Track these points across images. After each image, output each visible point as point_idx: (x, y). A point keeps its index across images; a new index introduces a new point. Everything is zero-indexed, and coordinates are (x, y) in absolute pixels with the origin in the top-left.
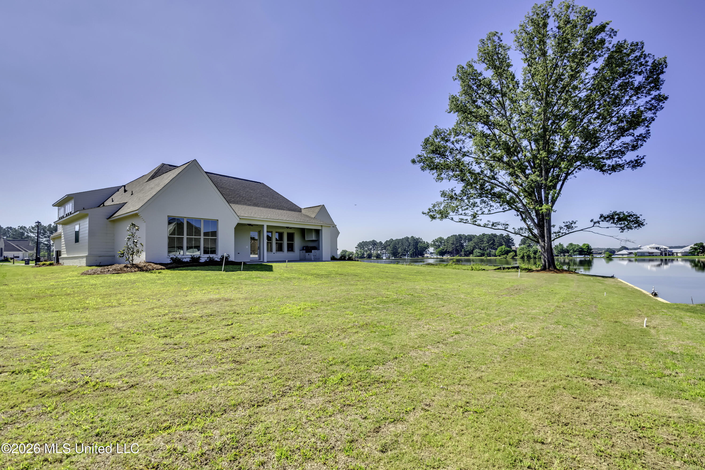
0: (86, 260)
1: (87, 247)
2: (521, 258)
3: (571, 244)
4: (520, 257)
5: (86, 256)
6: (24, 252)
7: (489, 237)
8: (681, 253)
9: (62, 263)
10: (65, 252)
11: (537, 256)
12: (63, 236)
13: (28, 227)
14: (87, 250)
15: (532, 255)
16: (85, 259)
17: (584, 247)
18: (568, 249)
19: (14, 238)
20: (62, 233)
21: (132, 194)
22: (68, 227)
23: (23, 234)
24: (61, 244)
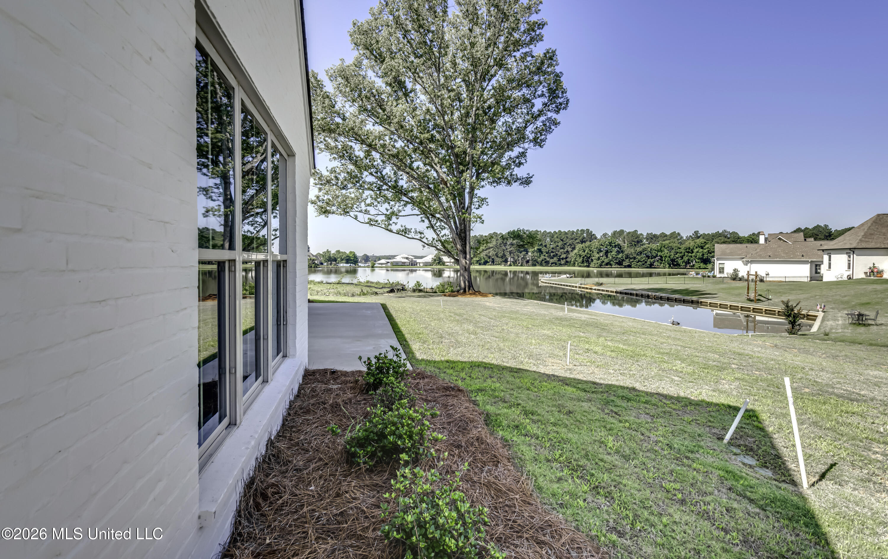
3: (338, 252)
8: (423, 263)
17: (351, 255)
18: (336, 257)
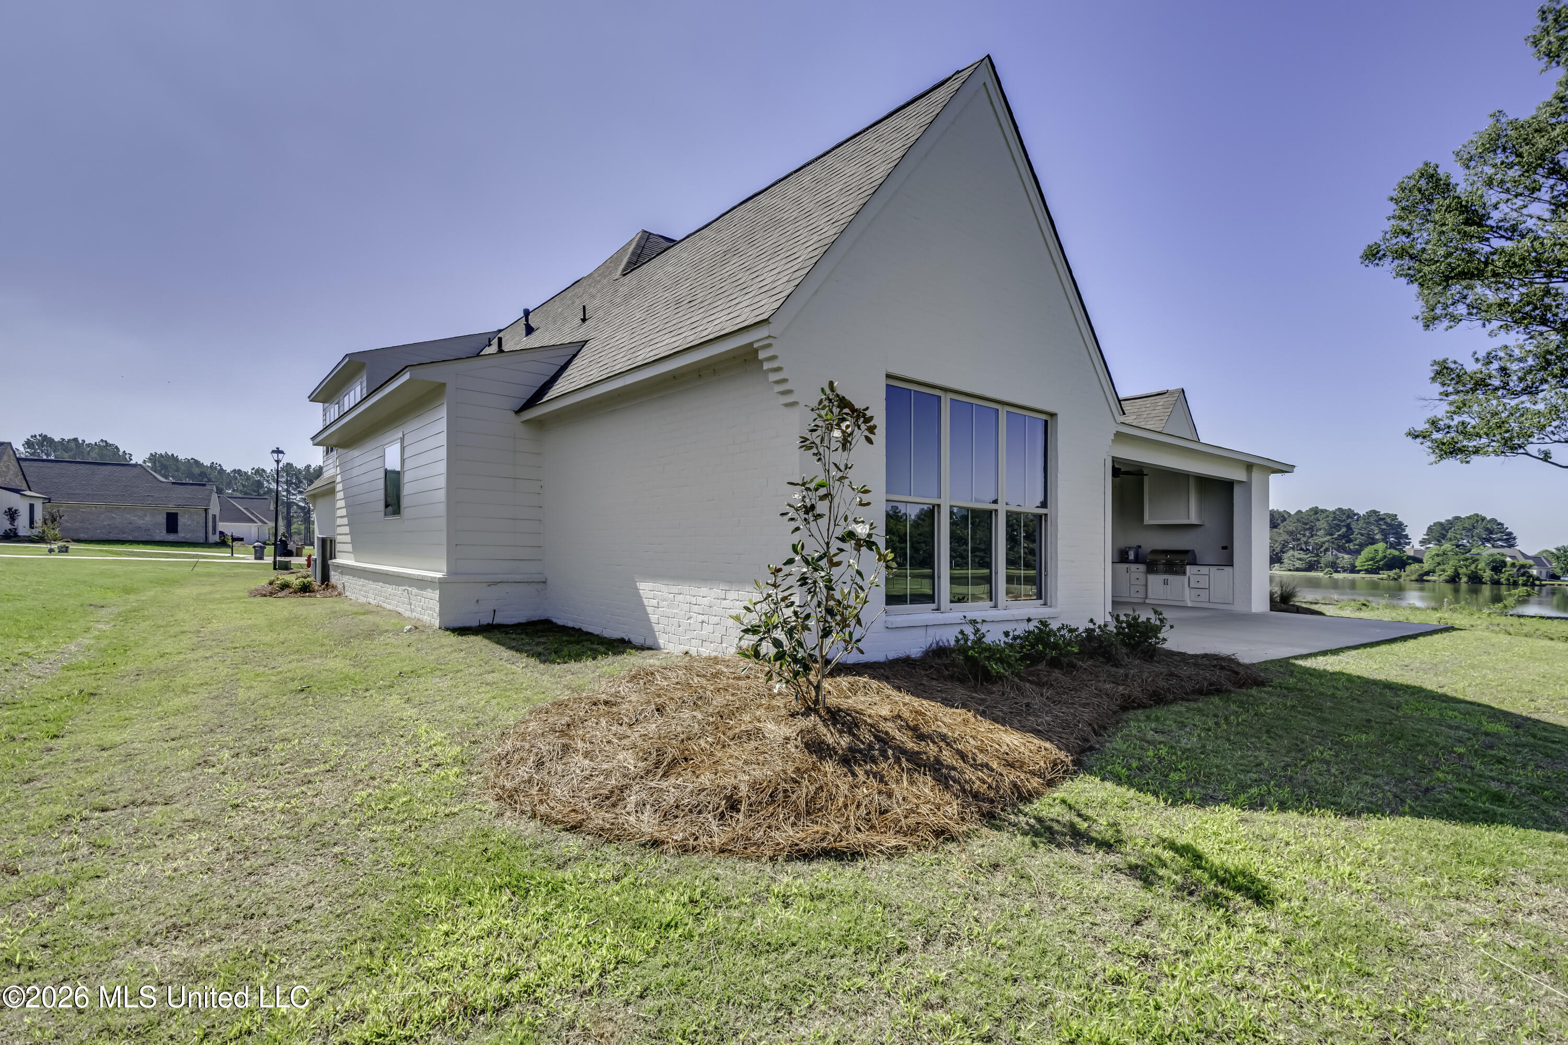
0: (441, 601)
1: (443, 537)
2: (1447, 581)
4: (1443, 577)
5: (441, 582)
6: (260, 524)
7: (1335, 519)
9: (340, 587)
10: (349, 547)
11: (1503, 577)
12: (339, 487)
13: (268, 471)
14: (444, 549)
15: (1487, 574)
16: (436, 595)
19: (246, 493)
20: (339, 479)
21: (584, 320)
22: (356, 455)
23: (259, 484)
24: (334, 518)
